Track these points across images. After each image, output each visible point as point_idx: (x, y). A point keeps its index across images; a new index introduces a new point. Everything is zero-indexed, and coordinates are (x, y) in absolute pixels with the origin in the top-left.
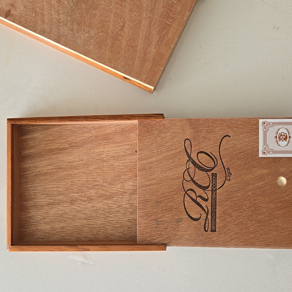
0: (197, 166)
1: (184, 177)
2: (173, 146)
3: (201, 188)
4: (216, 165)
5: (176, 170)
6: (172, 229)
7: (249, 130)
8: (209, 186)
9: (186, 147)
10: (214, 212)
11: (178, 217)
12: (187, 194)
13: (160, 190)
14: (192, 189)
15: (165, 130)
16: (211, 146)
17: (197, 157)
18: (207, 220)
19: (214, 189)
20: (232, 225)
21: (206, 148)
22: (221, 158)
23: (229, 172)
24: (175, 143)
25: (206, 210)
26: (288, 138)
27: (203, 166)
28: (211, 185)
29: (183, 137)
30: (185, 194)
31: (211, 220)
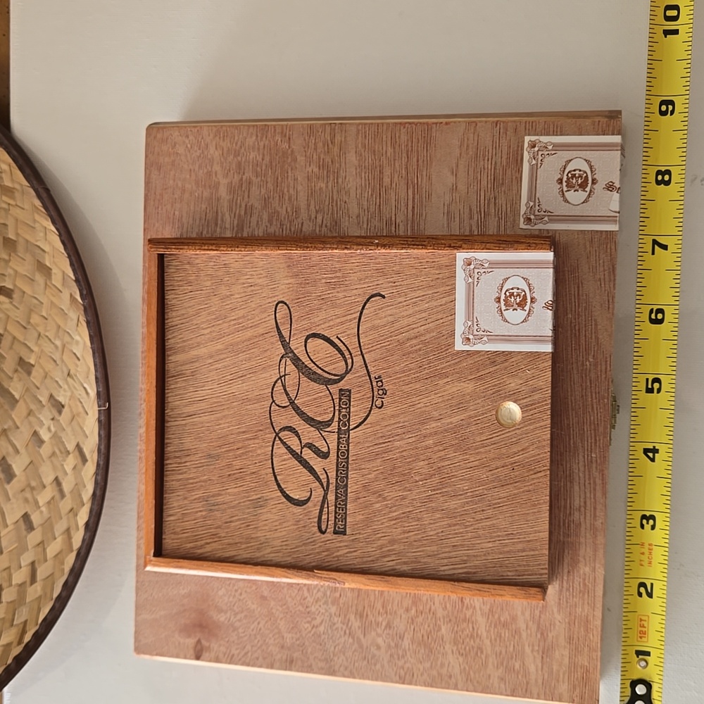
0: (304, 370)
1: (272, 397)
2: (248, 320)
3: (312, 426)
4: (349, 368)
5: (253, 378)
6: (243, 523)
7: (432, 281)
8: (332, 420)
9: (278, 321)
10: (342, 485)
11: (256, 495)
12: (280, 439)
13: (217, 427)
14: (290, 427)
15: (228, 279)
16: (338, 320)
17: (304, 348)
18: (326, 506)
19: (343, 428)
20: (385, 521)
21: (327, 325)
22: (362, 352)
23: (382, 386)
24: (253, 313)
25: (323, 481)
26: (528, 304)
27: (319, 371)
28: (336, 419)
29: (271, 295)
30: (275, 438)
31: (336, 507)
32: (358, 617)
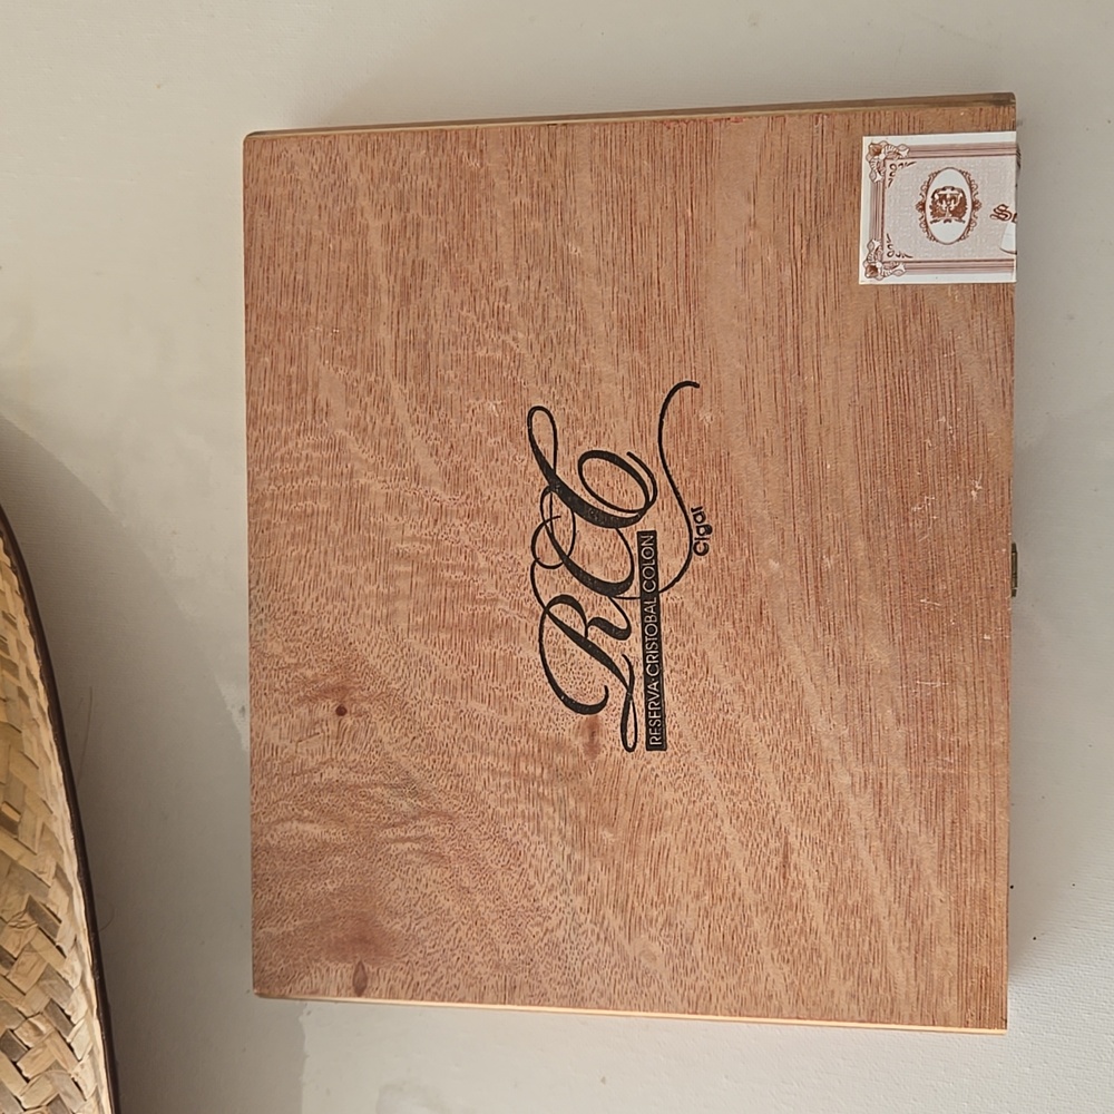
32: (618, 910)
